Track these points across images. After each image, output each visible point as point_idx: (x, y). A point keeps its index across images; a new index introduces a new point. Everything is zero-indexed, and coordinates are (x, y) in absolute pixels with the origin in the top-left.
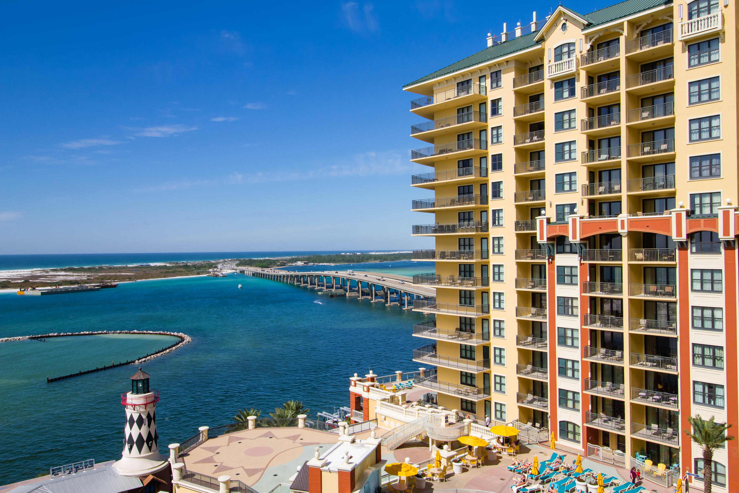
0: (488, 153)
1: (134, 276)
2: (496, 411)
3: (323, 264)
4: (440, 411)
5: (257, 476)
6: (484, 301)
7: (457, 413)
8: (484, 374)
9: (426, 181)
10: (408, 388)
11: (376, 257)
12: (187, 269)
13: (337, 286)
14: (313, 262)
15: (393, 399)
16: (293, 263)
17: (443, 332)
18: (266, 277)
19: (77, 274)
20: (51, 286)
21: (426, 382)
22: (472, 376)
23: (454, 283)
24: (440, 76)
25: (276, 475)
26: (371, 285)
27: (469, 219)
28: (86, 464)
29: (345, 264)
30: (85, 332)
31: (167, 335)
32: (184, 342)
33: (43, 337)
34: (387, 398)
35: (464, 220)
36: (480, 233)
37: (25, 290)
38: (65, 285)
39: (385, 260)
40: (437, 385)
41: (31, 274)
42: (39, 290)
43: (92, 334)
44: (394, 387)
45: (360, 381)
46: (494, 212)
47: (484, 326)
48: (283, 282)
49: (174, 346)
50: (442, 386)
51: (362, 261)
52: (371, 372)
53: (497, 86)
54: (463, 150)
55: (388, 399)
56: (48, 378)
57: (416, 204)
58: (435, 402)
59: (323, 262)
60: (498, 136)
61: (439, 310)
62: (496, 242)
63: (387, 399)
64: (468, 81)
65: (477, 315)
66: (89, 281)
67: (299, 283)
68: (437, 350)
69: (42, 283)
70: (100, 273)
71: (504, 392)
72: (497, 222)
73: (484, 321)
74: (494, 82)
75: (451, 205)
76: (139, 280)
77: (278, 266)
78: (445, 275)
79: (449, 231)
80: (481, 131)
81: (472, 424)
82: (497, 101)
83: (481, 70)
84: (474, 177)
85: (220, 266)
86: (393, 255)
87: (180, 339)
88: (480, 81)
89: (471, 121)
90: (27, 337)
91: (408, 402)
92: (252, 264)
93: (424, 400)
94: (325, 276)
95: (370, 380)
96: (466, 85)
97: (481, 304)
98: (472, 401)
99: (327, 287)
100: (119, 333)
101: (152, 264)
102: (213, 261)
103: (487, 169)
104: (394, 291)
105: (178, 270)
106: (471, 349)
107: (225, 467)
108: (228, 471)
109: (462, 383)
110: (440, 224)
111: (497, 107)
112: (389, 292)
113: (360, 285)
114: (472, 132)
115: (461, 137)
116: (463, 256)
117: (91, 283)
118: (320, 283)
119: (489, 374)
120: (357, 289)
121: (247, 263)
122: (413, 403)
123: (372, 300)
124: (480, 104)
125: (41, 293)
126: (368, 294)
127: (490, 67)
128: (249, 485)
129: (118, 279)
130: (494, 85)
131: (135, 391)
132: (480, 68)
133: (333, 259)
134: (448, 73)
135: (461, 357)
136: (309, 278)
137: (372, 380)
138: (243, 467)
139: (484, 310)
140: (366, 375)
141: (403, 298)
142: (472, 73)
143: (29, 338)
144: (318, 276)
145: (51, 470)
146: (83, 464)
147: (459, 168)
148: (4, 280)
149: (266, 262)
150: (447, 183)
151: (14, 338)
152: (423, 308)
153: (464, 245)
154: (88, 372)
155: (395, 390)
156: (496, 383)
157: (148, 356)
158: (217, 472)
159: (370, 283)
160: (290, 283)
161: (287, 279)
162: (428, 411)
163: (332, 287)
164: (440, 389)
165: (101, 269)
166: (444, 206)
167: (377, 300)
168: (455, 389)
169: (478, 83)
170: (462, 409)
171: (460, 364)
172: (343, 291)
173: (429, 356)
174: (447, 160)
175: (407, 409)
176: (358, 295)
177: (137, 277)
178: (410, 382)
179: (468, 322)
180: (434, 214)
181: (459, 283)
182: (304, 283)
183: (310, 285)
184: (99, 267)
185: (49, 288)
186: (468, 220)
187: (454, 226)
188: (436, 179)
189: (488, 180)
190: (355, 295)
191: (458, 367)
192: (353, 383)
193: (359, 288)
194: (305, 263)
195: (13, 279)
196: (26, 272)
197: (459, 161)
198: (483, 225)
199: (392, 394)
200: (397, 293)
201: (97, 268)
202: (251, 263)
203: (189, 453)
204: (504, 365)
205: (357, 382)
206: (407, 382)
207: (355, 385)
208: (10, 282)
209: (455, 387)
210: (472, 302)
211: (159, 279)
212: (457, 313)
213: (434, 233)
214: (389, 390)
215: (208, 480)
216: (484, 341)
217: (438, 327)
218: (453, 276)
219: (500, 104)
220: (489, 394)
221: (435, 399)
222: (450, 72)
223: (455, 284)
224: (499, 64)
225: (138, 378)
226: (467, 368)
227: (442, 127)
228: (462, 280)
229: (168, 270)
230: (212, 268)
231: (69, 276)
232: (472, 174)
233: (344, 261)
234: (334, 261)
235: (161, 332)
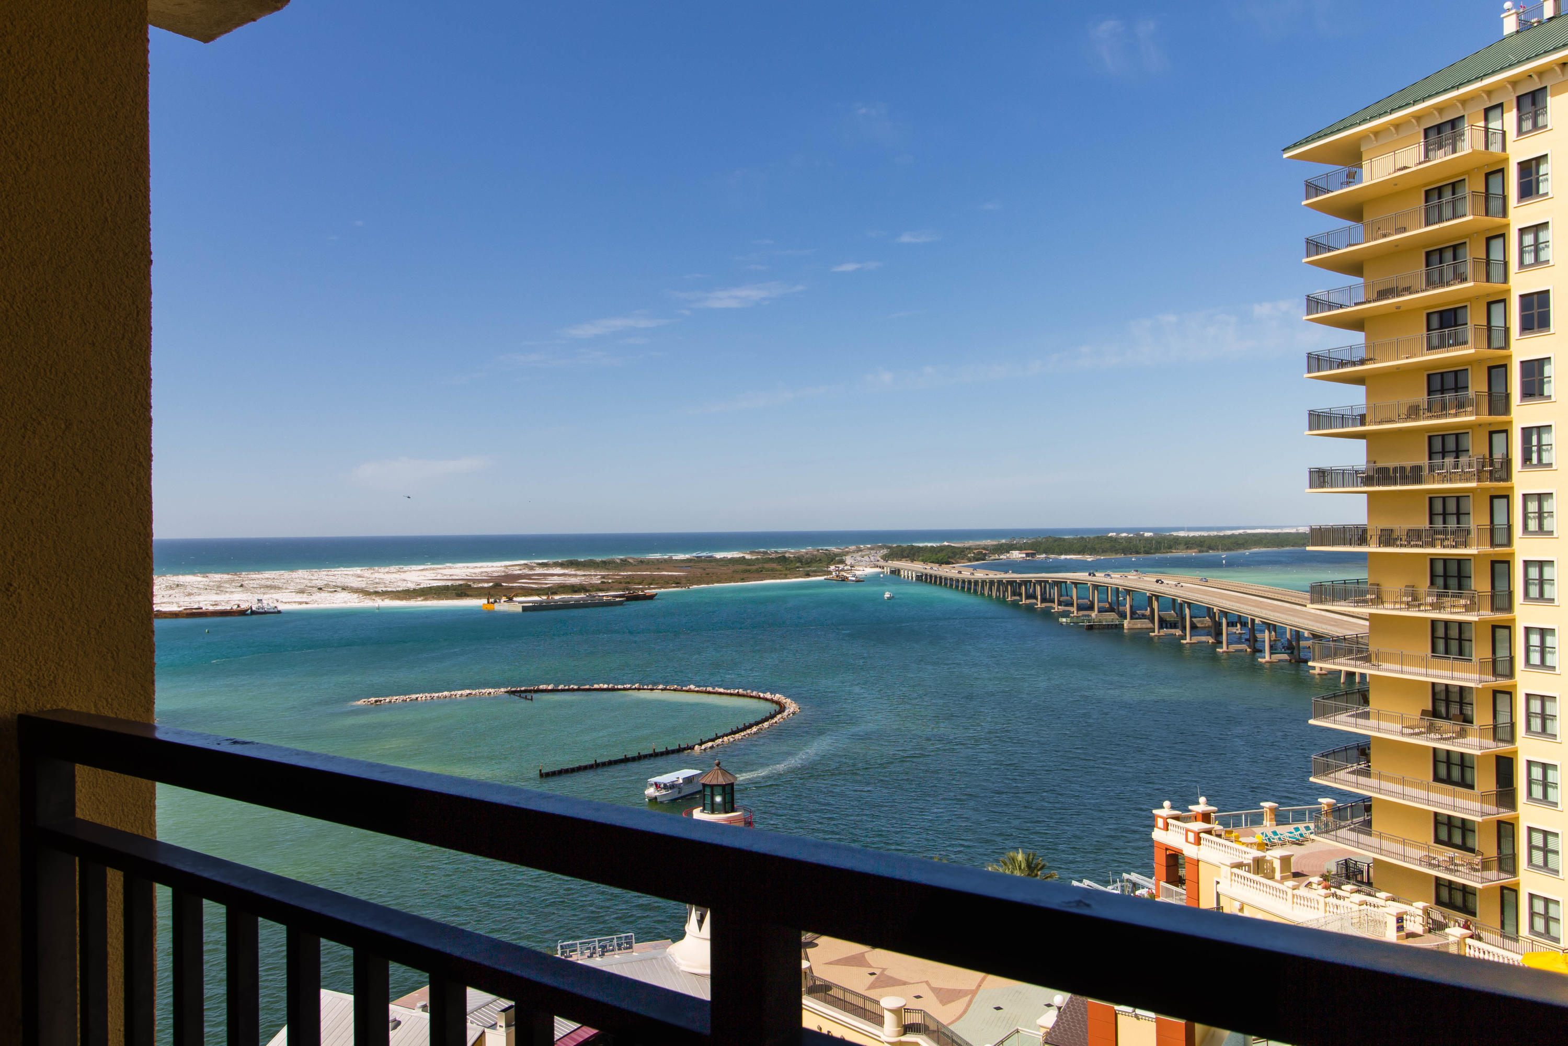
0: (1508, 291)
1: (686, 577)
2: (1532, 914)
3: (1068, 557)
4: (1382, 902)
5: (959, 1005)
6: (1498, 645)
7: (1426, 912)
8: (1500, 823)
9: (1342, 364)
10: (1293, 843)
11: (1189, 543)
12: (786, 565)
13: (1101, 604)
14: (1045, 552)
15: (1259, 866)
16: (1002, 553)
17: (1390, 718)
18: (946, 584)
19: (582, 573)
20: (538, 595)
21: (1343, 833)
22: (1466, 827)
23: (1415, 600)
24: (1380, 115)
25: (998, 1008)
26: (1181, 605)
27: (1458, 452)
28: (620, 942)
29: (1118, 556)
30: (601, 685)
31: (751, 697)
32: (785, 713)
33: (530, 691)
34: (1245, 862)
35: (1444, 454)
36: (1488, 484)
37: (495, 602)
38: (563, 593)
39: (1210, 548)
40: (1373, 841)
41: (504, 571)
42: (520, 602)
43: (613, 690)
44: (1258, 838)
45: (1177, 818)
46: (1527, 432)
47: (1498, 708)
48: (982, 594)
49: (766, 720)
50: (1386, 845)
51: (1157, 550)
52: (1202, 800)
53: (1535, 127)
54: (1443, 286)
55: (1249, 865)
56: (540, 771)
57: (1318, 420)
58: (1365, 880)
59: (1067, 552)
60: (1537, 248)
61: (1378, 667)
62: (1533, 506)
63: (1245, 865)
64: (1454, 123)
65: (1481, 682)
66: (604, 586)
67: (1017, 598)
68: (1372, 758)
69: (522, 588)
70: (624, 570)
71: (1556, 872)
72: (1535, 457)
73: (1499, 696)
74: (1527, 119)
75: (1408, 417)
76: (695, 586)
77: (970, 561)
78: (1393, 585)
79: (1405, 480)
80: (1488, 240)
81: (1469, 941)
82: (1534, 163)
83: (1489, 92)
84: (1472, 351)
85: (849, 560)
86: (1229, 537)
87: (777, 708)
88: (1486, 119)
89: (1464, 215)
90: (503, 690)
91: (1296, 875)
92: (914, 555)
93: (1337, 874)
94: (1076, 584)
95: (1200, 817)
96: (1447, 132)
97: (1489, 655)
98: (1464, 885)
99: (1080, 608)
100: (662, 690)
101: (719, 555)
102: (834, 549)
103: (1507, 330)
104: (1238, 620)
105: (767, 566)
106: (1464, 762)
107: (892, 978)
108: (897, 988)
109: (1437, 841)
110: (1380, 464)
111: (1534, 177)
112: (1224, 621)
113: (1155, 605)
114: (1465, 243)
115: (1436, 258)
116: (1442, 540)
117: (608, 590)
118: (1062, 599)
119: (1512, 825)
120: (1148, 612)
121: (905, 554)
122: (1311, 879)
123: (1184, 637)
124: (1487, 175)
125: (523, 607)
126: (1174, 625)
127: (1514, 83)
128: (945, 1023)
129: (657, 584)
130: (1527, 125)
131: (708, 806)
132: (1487, 89)
133: (1089, 546)
134: (1401, 107)
135: (1437, 778)
136: (1038, 588)
137: (1206, 817)
138: (927, 982)
139: (1500, 669)
140: (1190, 807)
141: (1259, 635)
142: (1464, 101)
143: (505, 692)
144: (1058, 583)
145: (559, 948)
146: (615, 941)
147: (1429, 329)
148: (461, 582)
149: (944, 553)
150: (1398, 367)
151: (481, 691)
152: (1336, 661)
153: (1445, 514)
154: (611, 763)
155: (1263, 846)
156: (1531, 847)
157: (718, 738)
158: (875, 988)
159: (1179, 600)
160: (998, 598)
161: (990, 589)
162: (1351, 899)
163: (1091, 608)
164: (1381, 850)
165: (624, 564)
166: (1391, 421)
167: (1195, 639)
168: (1421, 853)
169: (1482, 124)
170: (1439, 902)
171: (1434, 796)
172: (1116, 616)
173: (1353, 773)
174: (1398, 313)
175: (1295, 892)
176: (1151, 625)
177: (690, 581)
178: (1297, 829)
179: (1455, 697)
180: (1364, 441)
181: (1432, 605)
182: (1028, 597)
183: (1042, 602)
184: (621, 560)
185: (536, 598)
186: (1454, 454)
187: (1417, 469)
188: (1371, 359)
189: (1511, 356)
190: (1144, 626)
191: (1428, 802)
192: (1160, 822)
193: (1152, 611)
194: (1027, 555)
195: (474, 581)
196: (495, 567)
197: (1428, 315)
198: (1498, 466)
199: (1256, 853)
200: (1244, 624)
201: (618, 561)
202: (912, 554)
203: (816, 941)
204: (1555, 804)
205: (1169, 821)
206: (1291, 828)
207: (1166, 827)
208: (470, 586)
209: (1422, 848)
210: (1467, 650)
211: (732, 584)
212: (1427, 675)
213: (1366, 484)
214: (1250, 845)
215: (859, 1002)
216: (1500, 744)
217: (1373, 706)
218: (1413, 587)
219: (1543, 169)
220: (1514, 871)
221: (1365, 874)
222: (1407, 105)
223: (1419, 605)
224: (1541, 73)
225: (714, 782)
226: (1454, 808)
227: (1385, 236)
228: (1439, 596)
229: (749, 568)
230: (834, 564)
231: (570, 575)
232: (1466, 343)
233: (1116, 552)
234: (1093, 551)
235: (741, 691)
